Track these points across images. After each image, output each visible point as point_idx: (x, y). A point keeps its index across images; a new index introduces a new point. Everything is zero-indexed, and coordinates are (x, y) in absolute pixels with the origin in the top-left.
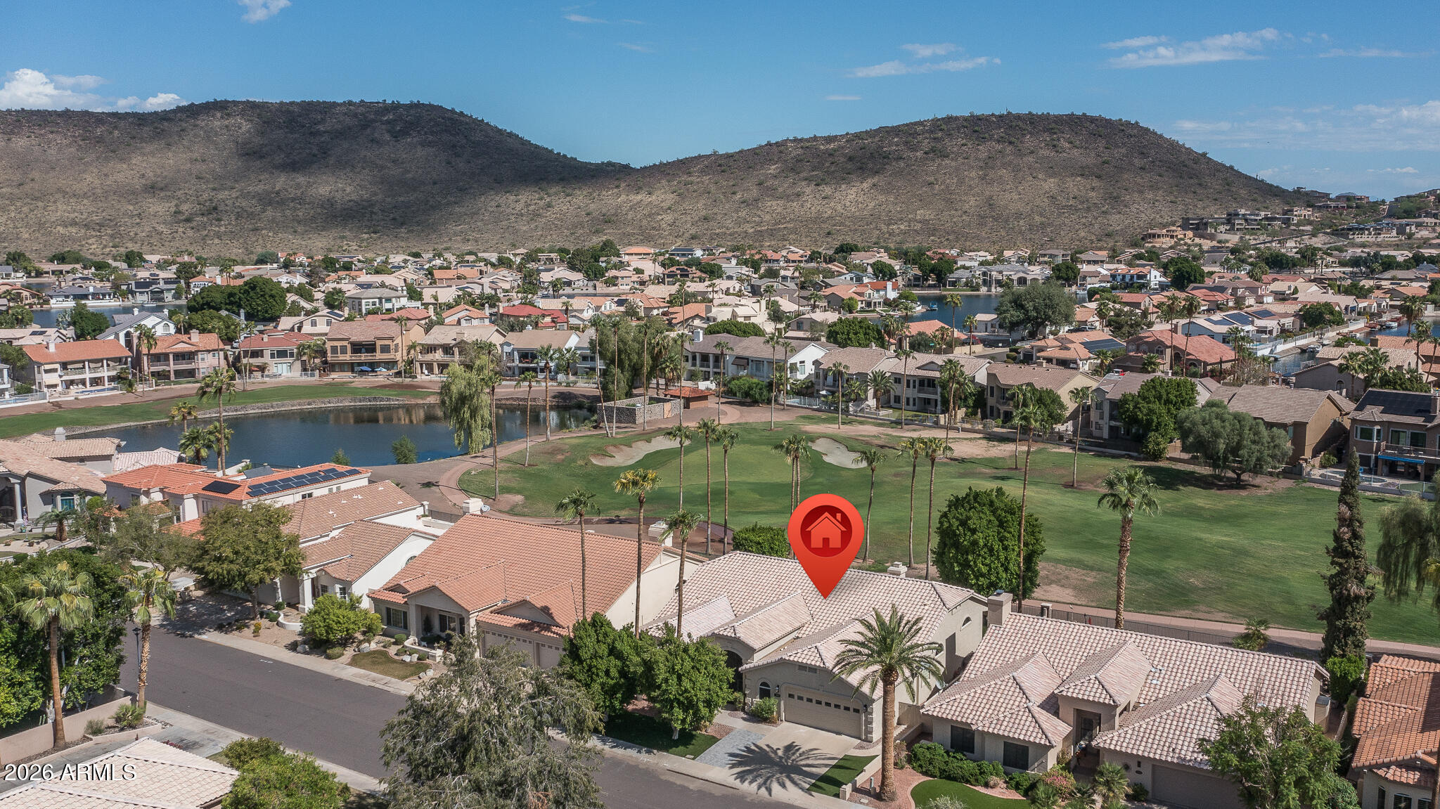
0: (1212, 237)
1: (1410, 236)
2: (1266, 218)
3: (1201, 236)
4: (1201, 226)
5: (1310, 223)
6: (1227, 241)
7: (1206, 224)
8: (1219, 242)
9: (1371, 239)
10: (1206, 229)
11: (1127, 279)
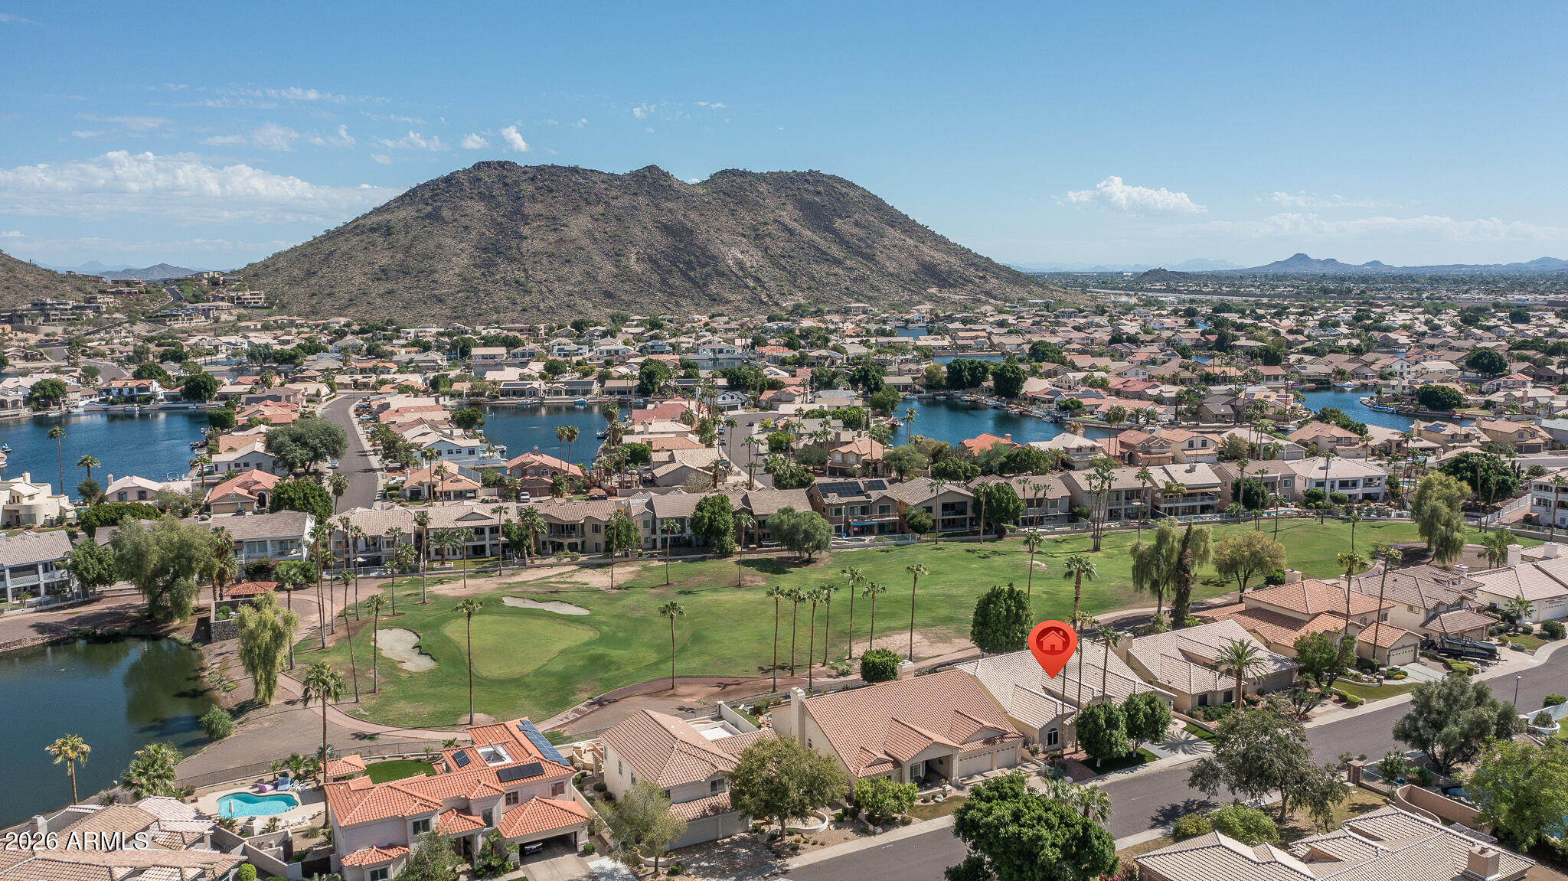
0: (35, 331)
1: (217, 320)
2: (74, 308)
3: (23, 330)
4: (15, 319)
5: (117, 310)
6: (54, 334)
7: (21, 317)
8: (47, 335)
9: (186, 325)
10: (23, 321)
11: (126, 392)
